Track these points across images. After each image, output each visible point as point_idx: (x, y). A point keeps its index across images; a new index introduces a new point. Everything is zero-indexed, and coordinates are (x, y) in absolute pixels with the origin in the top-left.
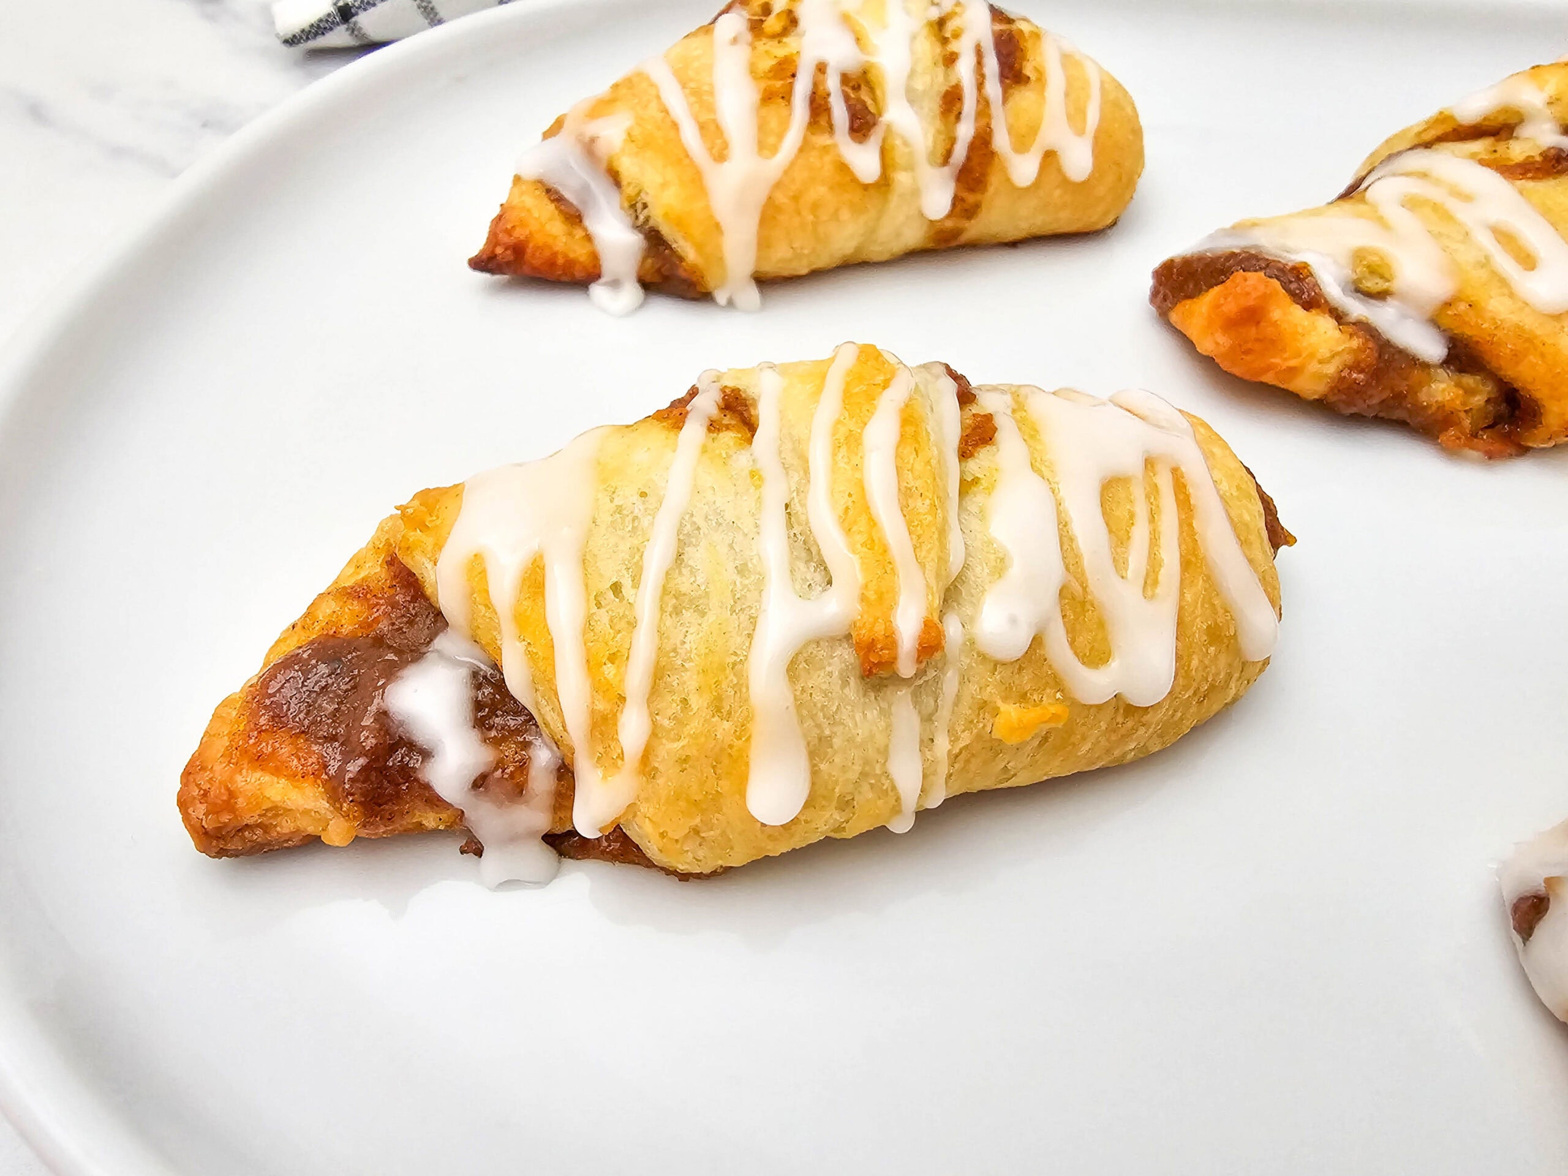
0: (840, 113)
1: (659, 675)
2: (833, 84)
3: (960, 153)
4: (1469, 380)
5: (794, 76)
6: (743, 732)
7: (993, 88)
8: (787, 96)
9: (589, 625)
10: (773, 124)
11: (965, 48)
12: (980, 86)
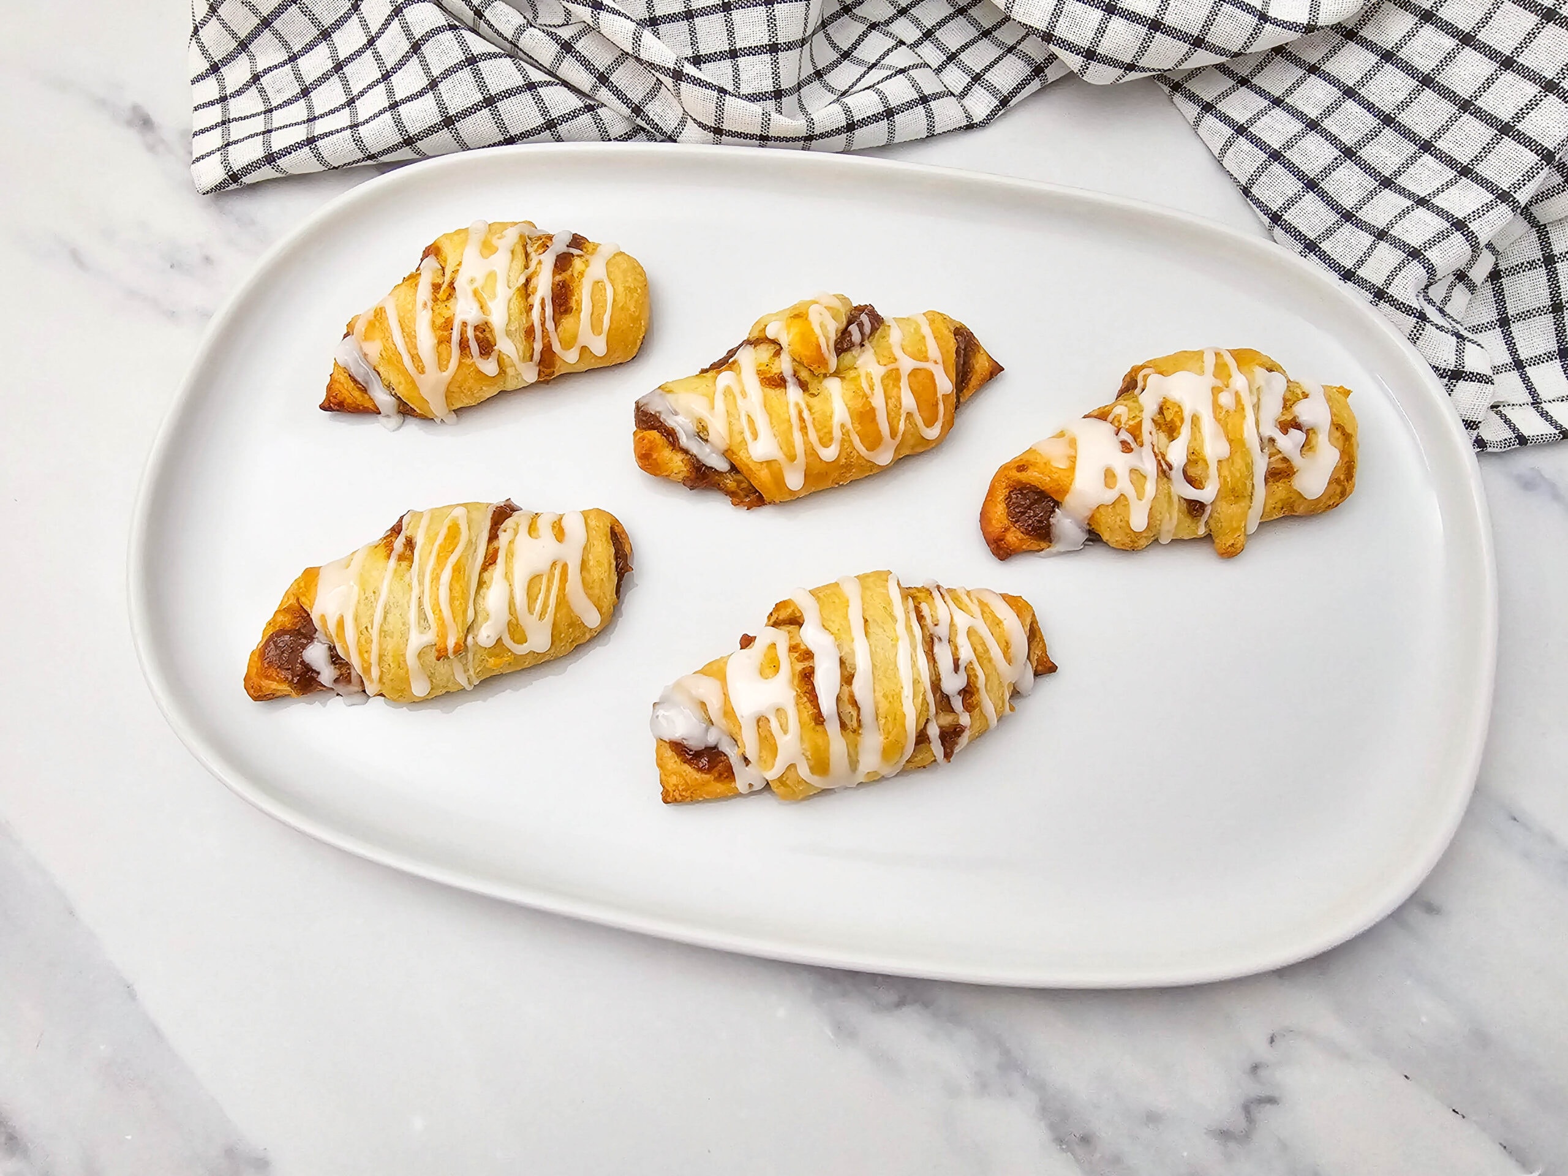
0: (474, 347)
1: (381, 657)
2: (470, 333)
3: (537, 357)
4: (740, 477)
5: (452, 329)
6: (407, 672)
7: (550, 325)
8: (449, 341)
9: (359, 641)
10: (445, 355)
11: (536, 301)
12: (543, 324)
